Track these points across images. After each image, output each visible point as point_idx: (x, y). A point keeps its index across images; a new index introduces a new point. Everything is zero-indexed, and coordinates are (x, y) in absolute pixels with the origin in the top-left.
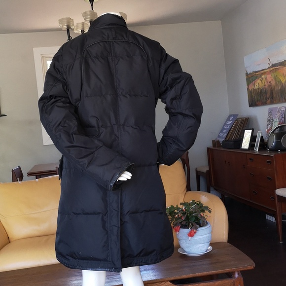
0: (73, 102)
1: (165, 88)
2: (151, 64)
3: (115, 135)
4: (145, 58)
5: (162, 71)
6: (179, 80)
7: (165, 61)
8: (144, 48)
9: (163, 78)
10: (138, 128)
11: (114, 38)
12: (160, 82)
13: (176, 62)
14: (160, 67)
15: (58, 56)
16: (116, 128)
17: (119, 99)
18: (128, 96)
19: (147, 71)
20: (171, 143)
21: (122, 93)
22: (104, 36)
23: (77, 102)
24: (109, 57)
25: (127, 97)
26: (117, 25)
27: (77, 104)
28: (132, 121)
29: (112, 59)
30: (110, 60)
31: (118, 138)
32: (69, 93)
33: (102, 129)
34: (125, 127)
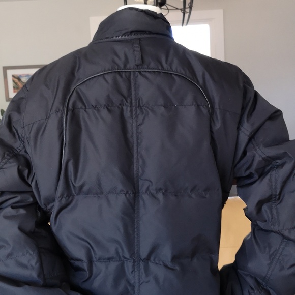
0: (42, 203)
1: (248, 173)
2: (218, 125)
3: (128, 282)
4: (205, 111)
5: (244, 138)
6: (279, 162)
7: (251, 114)
8: (205, 87)
9: (245, 153)
10: (177, 268)
11: (138, 65)
12: (237, 160)
13: (276, 115)
14: (238, 129)
15: (22, 98)
16: (128, 266)
17: (141, 202)
18: (160, 196)
19: (206, 144)
20: (252, 289)
21: (148, 188)
22: (116, 59)
23: (49, 204)
24: (124, 108)
25: (158, 200)
26: (150, 33)
27: (49, 207)
28: (166, 253)
29: (131, 111)
30: (127, 114)
31: (133, 287)
32: (33, 185)
33: (99, 267)
34: (150, 264)
